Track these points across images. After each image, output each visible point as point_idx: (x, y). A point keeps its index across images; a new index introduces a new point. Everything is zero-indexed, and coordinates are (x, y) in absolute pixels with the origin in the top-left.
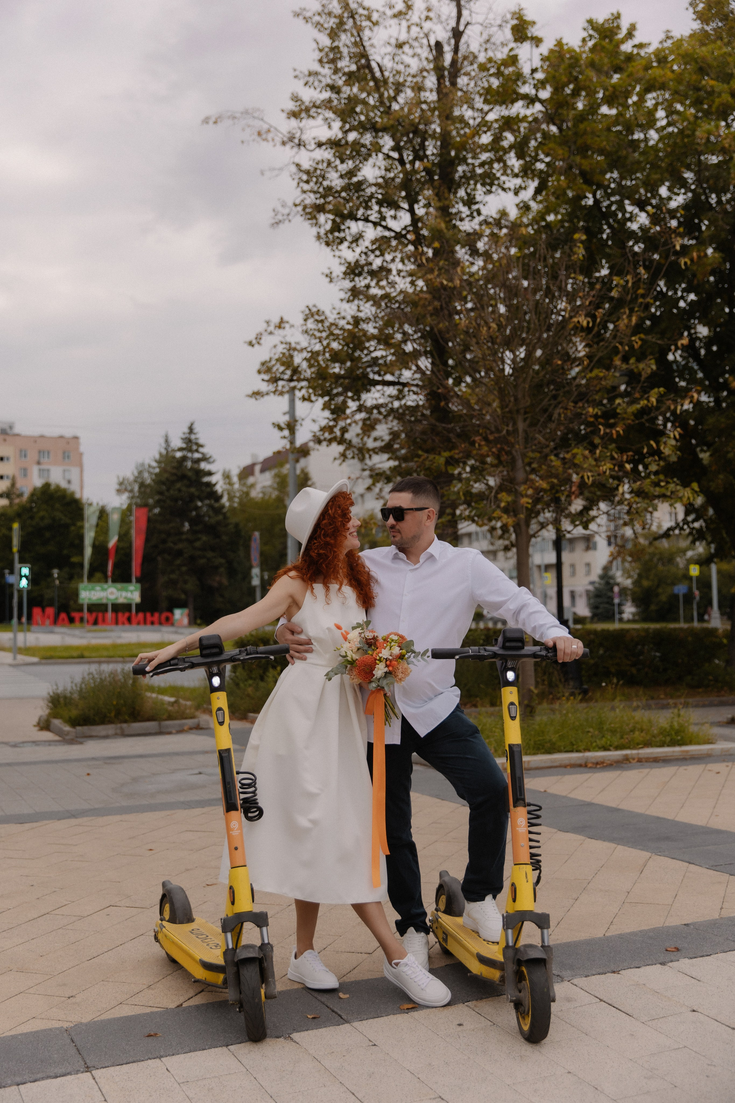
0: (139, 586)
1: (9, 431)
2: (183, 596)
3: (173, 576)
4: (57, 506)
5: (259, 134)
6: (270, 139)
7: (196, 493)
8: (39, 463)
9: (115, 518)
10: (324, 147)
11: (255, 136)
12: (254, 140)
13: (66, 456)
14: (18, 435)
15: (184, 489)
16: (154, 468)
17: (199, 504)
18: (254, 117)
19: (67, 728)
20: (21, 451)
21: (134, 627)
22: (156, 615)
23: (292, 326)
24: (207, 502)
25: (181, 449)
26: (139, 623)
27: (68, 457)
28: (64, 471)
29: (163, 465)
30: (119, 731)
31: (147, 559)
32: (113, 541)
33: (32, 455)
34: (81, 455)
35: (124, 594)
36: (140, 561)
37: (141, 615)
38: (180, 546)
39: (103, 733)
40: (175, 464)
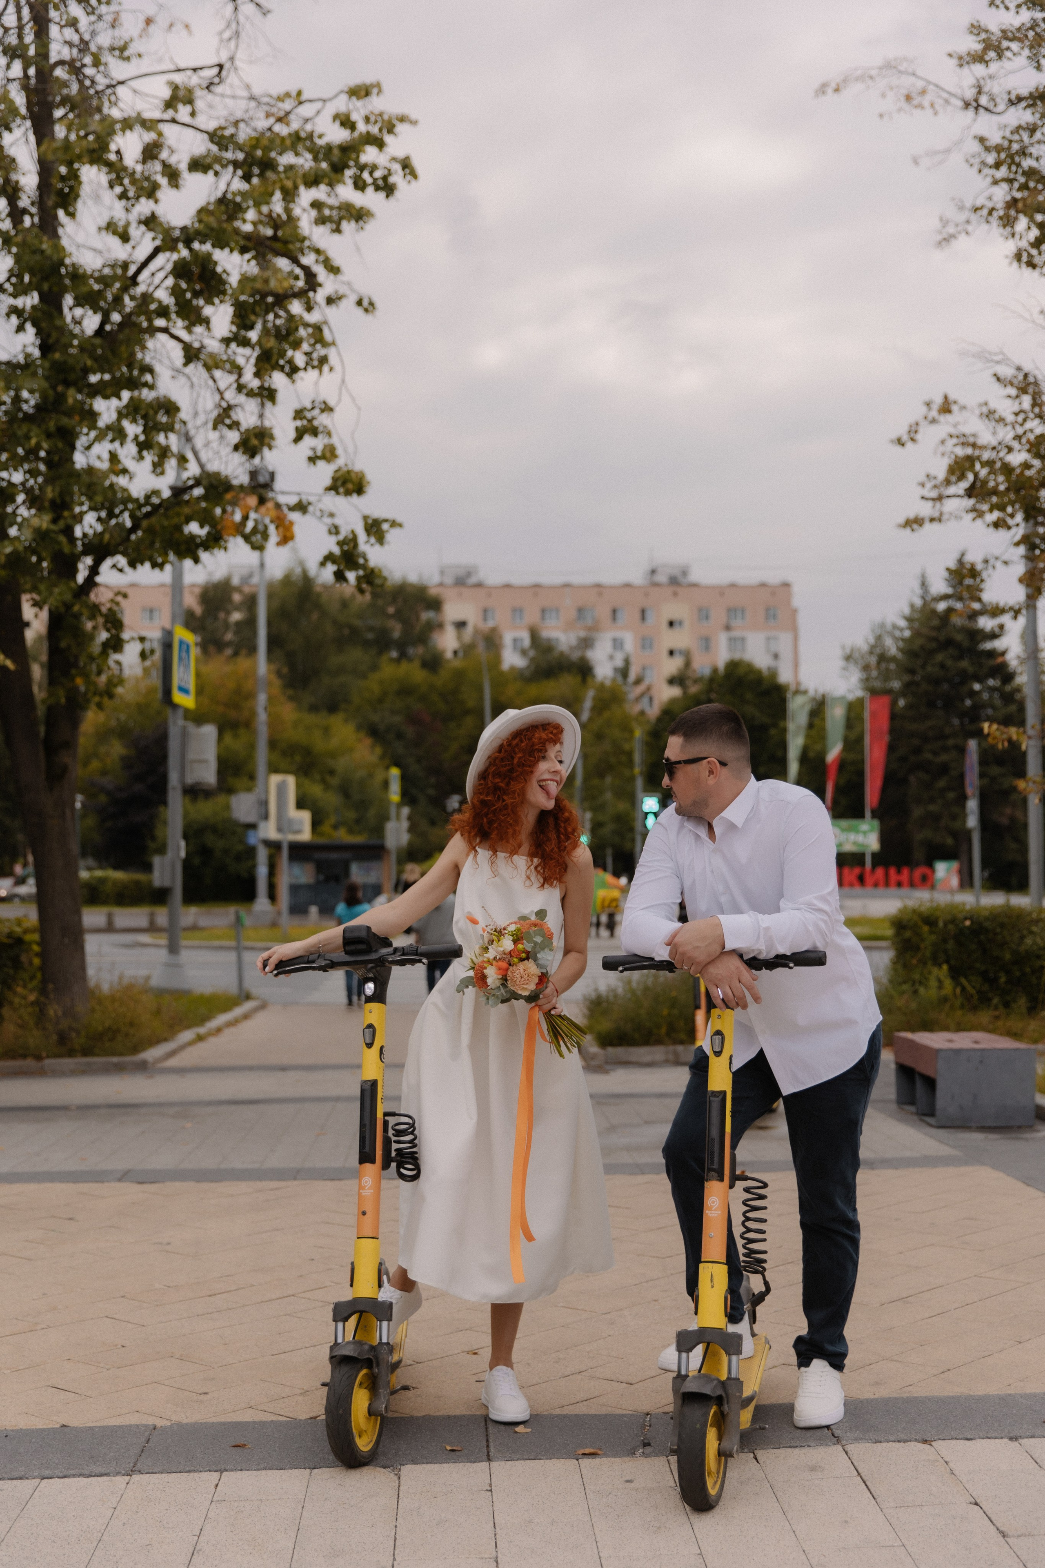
0: (876, 823)
1: (681, 580)
2: (950, 841)
3: (932, 808)
4: (749, 696)
5: (908, 98)
6: (926, 103)
7: (971, 670)
8: (728, 628)
9: (836, 715)
10: (1024, 104)
11: (903, 103)
12: (900, 110)
13: (770, 614)
14: (695, 585)
15: (949, 663)
16: (902, 630)
17: (977, 687)
18: (900, 72)
19: (594, 1049)
20: (700, 610)
21: (869, 890)
22: (906, 872)
23: (963, 408)
24: (991, 682)
25: (945, 597)
26: (876, 885)
27: (775, 617)
28: (768, 639)
29: (916, 625)
30: (671, 1057)
31: (891, 780)
32: (833, 753)
33: (719, 616)
34: (795, 611)
35: (852, 837)
36: (879, 783)
37: (880, 871)
38: (944, 757)
39: (647, 1058)
40: (936, 622)
